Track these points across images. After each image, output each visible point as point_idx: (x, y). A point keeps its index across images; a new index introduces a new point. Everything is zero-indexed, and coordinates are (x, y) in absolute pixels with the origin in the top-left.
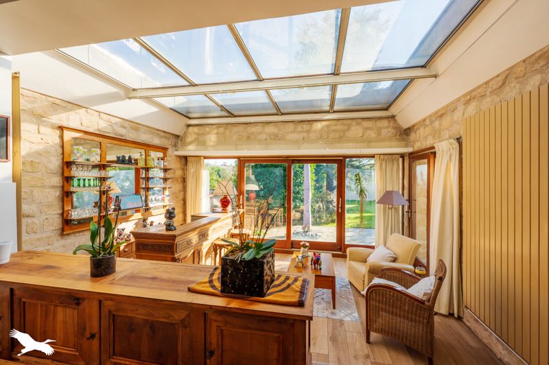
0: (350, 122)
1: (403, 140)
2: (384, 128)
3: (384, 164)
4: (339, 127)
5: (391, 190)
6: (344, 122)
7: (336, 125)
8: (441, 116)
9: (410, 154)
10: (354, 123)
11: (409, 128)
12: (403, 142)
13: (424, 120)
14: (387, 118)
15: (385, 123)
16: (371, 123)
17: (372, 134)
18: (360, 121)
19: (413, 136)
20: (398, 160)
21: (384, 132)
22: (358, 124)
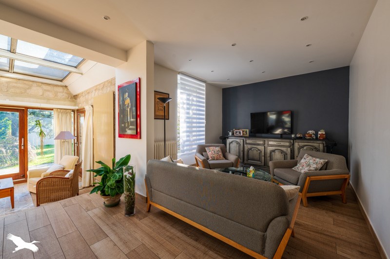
0: (31, 83)
1: (73, 101)
2: (60, 92)
3: (60, 115)
4: (21, 85)
5: (65, 131)
6: (25, 82)
7: (16, 83)
8: (88, 93)
9: (78, 110)
10: (35, 84)
11: (77, 95)
12: (73, 103)
13: (83, 93)
14: (62, 86)
15: (61, 89)
16: (50, 87)
17: (51, 95)
18: (41, 84)
19: (78, 100)
20: (70, 113)
21: (60, 95)
22: (38, 86)
